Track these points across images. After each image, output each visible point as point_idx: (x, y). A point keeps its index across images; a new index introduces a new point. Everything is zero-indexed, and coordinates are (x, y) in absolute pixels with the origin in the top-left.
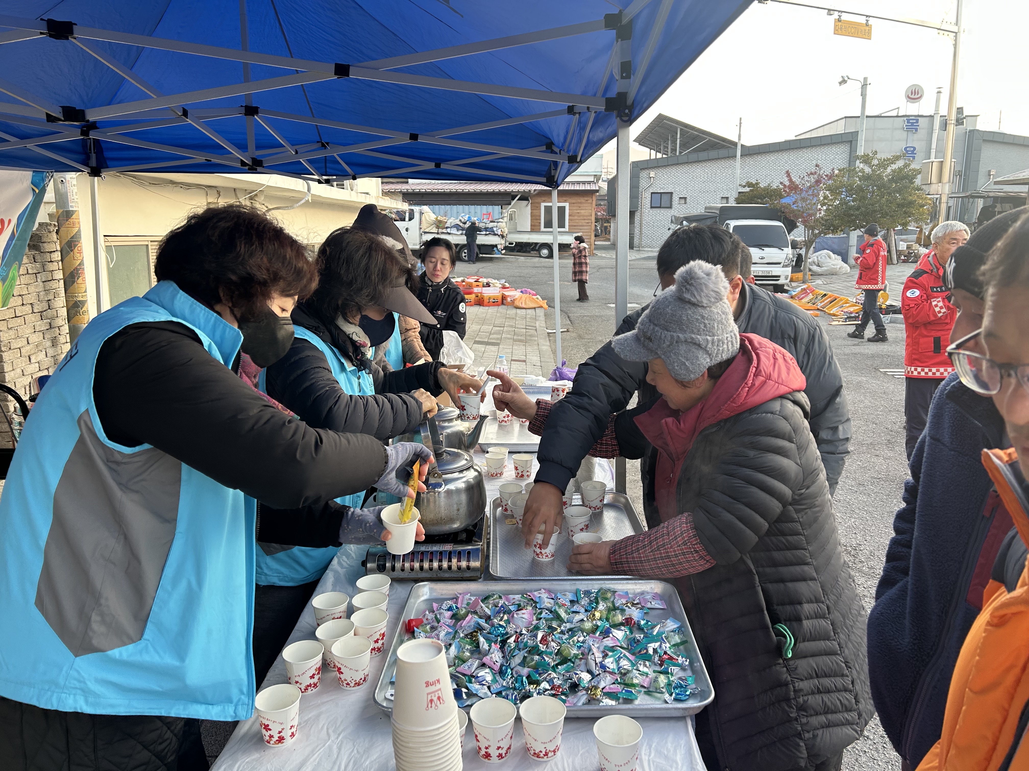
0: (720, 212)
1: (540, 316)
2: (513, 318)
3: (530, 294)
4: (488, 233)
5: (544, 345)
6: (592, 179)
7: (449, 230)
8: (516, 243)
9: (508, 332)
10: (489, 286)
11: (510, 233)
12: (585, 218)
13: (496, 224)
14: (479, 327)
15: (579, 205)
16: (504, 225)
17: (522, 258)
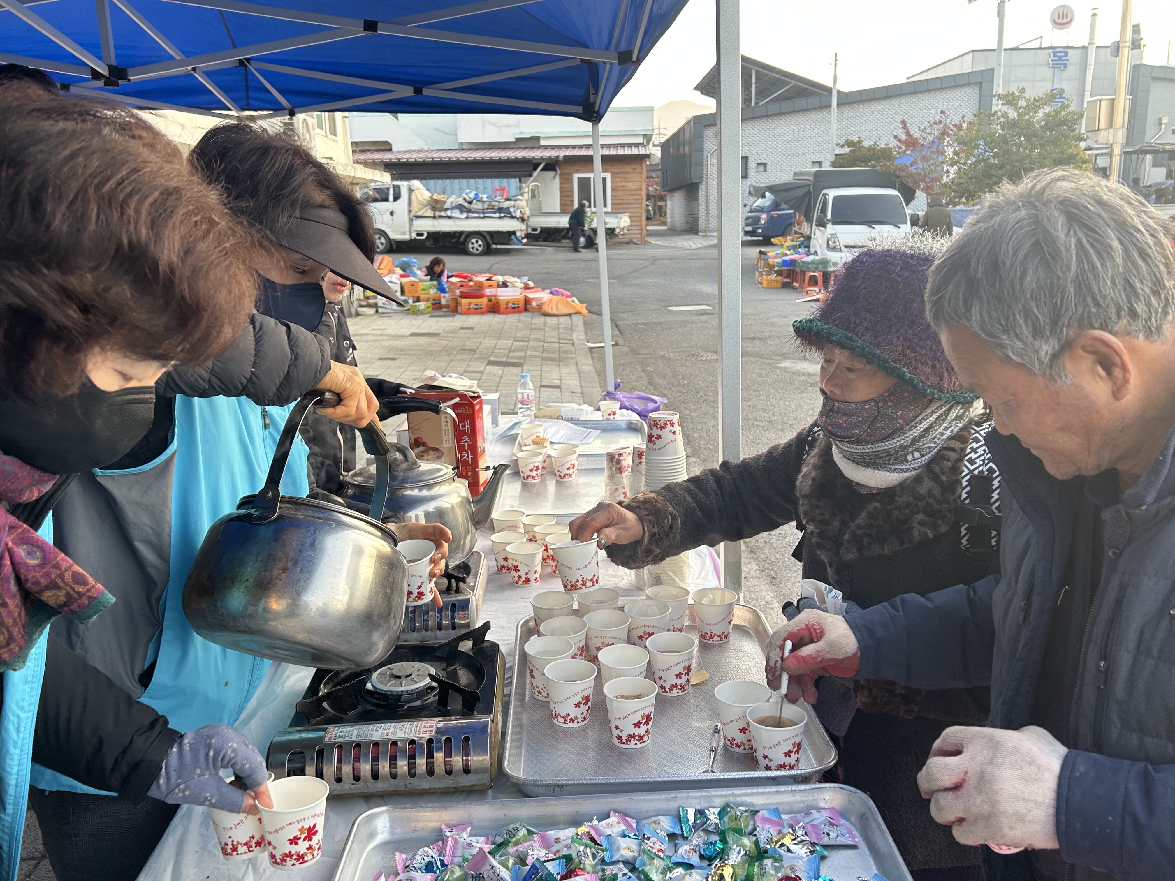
0: (814, 179)
1: (577, 326)
2: (541, 329)
3: (563, 295)
4: (502, 215)
5: (585, 364)
6: (640, 140)
7: (449, 213)
8: (541, 228)
9: (534, 349)
10: (507, 286)
11: (532, 215)
12: (633, 193)
13: (512, 203)
14: (494, 342)
15: (625, 176)
16: (523, 203)
17: (550, 249)
